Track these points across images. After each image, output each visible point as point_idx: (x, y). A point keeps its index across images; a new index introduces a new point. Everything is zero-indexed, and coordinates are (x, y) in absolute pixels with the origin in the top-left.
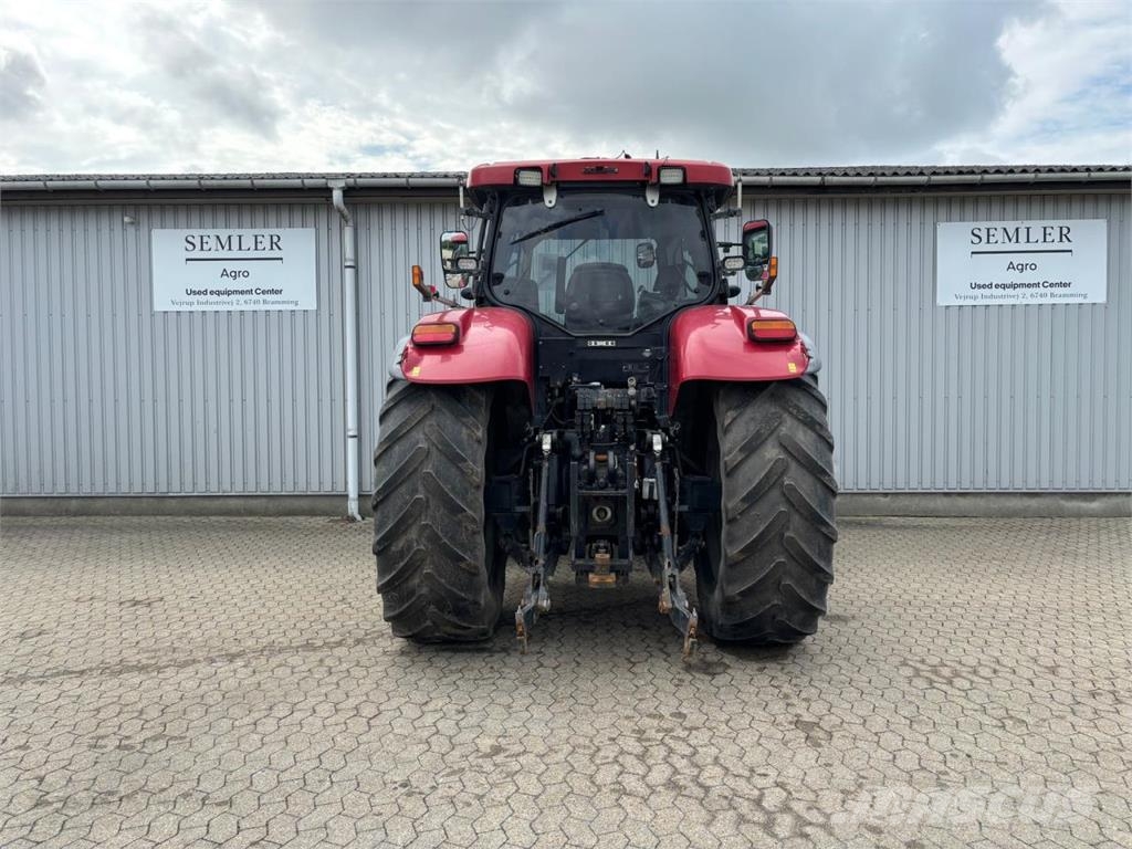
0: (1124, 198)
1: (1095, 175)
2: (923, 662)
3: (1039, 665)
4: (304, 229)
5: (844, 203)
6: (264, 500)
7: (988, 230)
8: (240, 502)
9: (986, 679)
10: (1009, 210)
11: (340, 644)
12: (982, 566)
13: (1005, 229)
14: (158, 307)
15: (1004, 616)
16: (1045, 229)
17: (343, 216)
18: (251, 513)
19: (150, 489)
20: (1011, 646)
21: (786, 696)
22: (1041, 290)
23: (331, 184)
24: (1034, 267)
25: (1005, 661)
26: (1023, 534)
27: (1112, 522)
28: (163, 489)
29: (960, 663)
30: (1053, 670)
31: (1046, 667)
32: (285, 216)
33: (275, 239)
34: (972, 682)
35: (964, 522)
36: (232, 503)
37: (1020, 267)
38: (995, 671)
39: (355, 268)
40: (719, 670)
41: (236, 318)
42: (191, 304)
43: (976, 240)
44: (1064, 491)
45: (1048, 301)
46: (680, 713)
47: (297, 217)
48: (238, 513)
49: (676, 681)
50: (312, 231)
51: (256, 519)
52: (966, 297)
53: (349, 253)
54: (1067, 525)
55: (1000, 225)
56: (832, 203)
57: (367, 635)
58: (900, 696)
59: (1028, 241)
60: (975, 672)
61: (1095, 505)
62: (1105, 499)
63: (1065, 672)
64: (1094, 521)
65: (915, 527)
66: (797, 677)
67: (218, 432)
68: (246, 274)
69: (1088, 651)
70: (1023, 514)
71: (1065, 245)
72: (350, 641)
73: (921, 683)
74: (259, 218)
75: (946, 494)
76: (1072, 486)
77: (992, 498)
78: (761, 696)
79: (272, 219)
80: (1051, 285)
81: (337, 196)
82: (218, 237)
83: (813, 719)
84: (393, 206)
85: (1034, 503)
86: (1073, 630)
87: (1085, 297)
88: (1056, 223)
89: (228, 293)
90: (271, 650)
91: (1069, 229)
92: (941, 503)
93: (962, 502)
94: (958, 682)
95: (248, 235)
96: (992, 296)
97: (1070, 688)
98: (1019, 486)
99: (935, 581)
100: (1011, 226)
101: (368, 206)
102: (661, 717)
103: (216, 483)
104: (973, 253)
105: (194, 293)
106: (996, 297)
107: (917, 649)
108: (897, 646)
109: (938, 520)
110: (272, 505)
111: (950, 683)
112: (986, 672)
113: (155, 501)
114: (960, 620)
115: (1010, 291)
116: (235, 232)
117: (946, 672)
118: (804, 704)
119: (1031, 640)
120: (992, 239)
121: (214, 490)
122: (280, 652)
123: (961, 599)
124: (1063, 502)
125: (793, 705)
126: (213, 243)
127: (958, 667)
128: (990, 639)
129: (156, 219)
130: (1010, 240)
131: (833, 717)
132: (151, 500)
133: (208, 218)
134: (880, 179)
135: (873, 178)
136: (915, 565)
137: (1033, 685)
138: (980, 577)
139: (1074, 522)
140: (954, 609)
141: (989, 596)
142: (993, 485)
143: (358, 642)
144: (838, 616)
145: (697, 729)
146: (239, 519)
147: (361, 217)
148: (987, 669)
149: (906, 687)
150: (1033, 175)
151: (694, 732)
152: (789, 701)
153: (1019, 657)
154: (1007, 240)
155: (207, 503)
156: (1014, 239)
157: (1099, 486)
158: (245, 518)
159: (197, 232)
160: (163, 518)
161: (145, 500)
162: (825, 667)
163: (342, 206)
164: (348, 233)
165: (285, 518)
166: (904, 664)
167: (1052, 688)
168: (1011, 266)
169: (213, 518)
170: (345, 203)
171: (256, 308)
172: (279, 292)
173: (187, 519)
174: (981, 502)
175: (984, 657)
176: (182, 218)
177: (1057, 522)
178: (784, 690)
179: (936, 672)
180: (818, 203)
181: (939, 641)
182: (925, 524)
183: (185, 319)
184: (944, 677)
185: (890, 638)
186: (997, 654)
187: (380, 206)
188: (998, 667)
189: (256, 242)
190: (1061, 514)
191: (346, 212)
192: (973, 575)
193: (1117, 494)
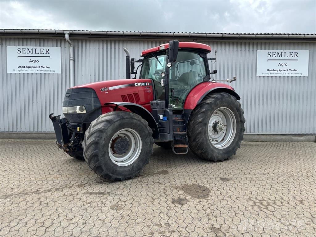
0: (314, 44)
1: (306, 36)
2: (256, 198)
3: (296, 200)
4: (57, 47)
5: (229, 43)
6: (44, 134)
7: (273, 53)
8: (36, 135)
9: (280, 206)
10: (280, 47)
11: (49, 191)
12: (271, 159)
13: (278, 53)
14: (9, 72)
15: (281, 179)
16: (290, 53)
17: (69, 43)
18: (40, 138)
19: (7, 130)
20: (285, 192)
21: (208, 215)
22: (288, 72)
23: (65, 32)
24: (286, 65)
25: (285, 198)
26: (282, 148)
27: (308, 143)
28: (11, 130)
29: (269, 199)
30: (301, 202)
31: (299, 201)
32: (50, 43)
33: (47, 50)
34: (274, 208)
35: (263, 143)
36: (34, 135)
37: (282, 65)
38: (282, 203)
39: (74, 60)
40: (184, 202)
41: (34, 76)
42: (20, 71)
43: (269, 56)
44: (293, 134)
45: (290, 75)
46: (168, 224)
47: (55, 43)
48: (36, 138)
49: (168, 208)
50: (60, 48)
51: (41, 140)
52: (265, 74)
53: (72, 55)
54: (294, 144)
55: (276, 51)
56: (225, 43)
57: (61, 186)
58: (250, 214)
59: (285, 57)
60: (275, 203)
61: (302, 138)
62: (305, 136)
63: (306, 203)
64: (302, 143)
65: (248, 145)
66: (212, 206)
67: (29, 112)
68: (38, 61)
69: (311, 193)
70: (281, 141)
71: (296, 58)
72: (54, 189)
73: (256, 208)
74: (42, 43)
75: (258, 134)
76: (296, 132)
77: (271, 136)
78: (199, 214)
79: (46, 43)
80: (291, 70)
81: (67, 36)
82: (28, 49)
83: (218, 227)
84: (86, 41)
85: (284, 137)
86: (305, 184)
87: (302, 74)
88: (294, 51)
89: (32, 67)
90: (23, 193)
91: (297, 53)
92: (256, 137)
93: (263, 137)
94: (270, 208)
95: (38, 48)
96: (273, 74)
97: (309, 210)
98: (280, 132)
99: (257, 165)
100: (280, 52)
101: (78, 40)
102: (161, 225)
103: (28, 129)
104: (268, 60)
105: (21, 67)
106: (275, 74)
107: (254, 193)
108: (246, 191)
109: (255, 142)
110: (47, 136)
111: (267, 208)
112: (278, 203)
113: (9, 134)
114: (267, 180)
115: (279, 72)
116: (34, 48)
117: (265, 203)
118: (215, 219)
119: (292, 189)
120: (274, 56)
121: (27, 131)
122: (26, 194)
123: (266, 172)
124: (293, 137)
125: (211, 219)
126: (26, 51)
127: (269, 201)
128: (278, 188)
129: (8, 43)
130: (279, 56)
131: (226, 225)
132: (7, 134)
133: (25, 43)
134: (240, 35)
135: (238, 35)
136: (250, 159)
137: (296, 209)
138: (271, 163)
139: (296, 144)
140: (264, 176)
141: (275, 171)
142: (272, 132)
143: (57, 189)
144: (226, 178)
145: (174, 231)
146: (36, 140)
147: (76, 44)
148: (279, 202)
149: (251, 210)
150: (288, 35)
151: (173, 233)
152: (209, 217)
153: (289, 196)
154: (278, 56)
155: (25, 135)
156: (281, 56)
157: (304, 133)
158: (38, 140)
159: (21, 47)
160: (11, 140)
161: (5, 134)
162: (222, 201)
163: (69, 40)
164: (71, 49)
165: (50, 140)
166: (250, 199)
167: (303, 211)
168: (279, 64)
169: (27, 140)
170: (70, 39)
171: (41, 72)
172: (48, 68)
173: (18, 140)
174: (268, 137)
175: (277, 197)
176: (17, 43)
177: (291, 143)
178: (208, 212)
179: (261, 203)
180: (221, 43)
181: (261, 189)
182: (251, 144)
183: (17, 76)
184: (264, 205)
185: (244, 188)
186: (281, 195)
187: (82, 40)
188: (282, 201)
189: (41, 51)
190: (292, 141)
191: (70, 42)
192: (269, 162)
193: (309, 135)
